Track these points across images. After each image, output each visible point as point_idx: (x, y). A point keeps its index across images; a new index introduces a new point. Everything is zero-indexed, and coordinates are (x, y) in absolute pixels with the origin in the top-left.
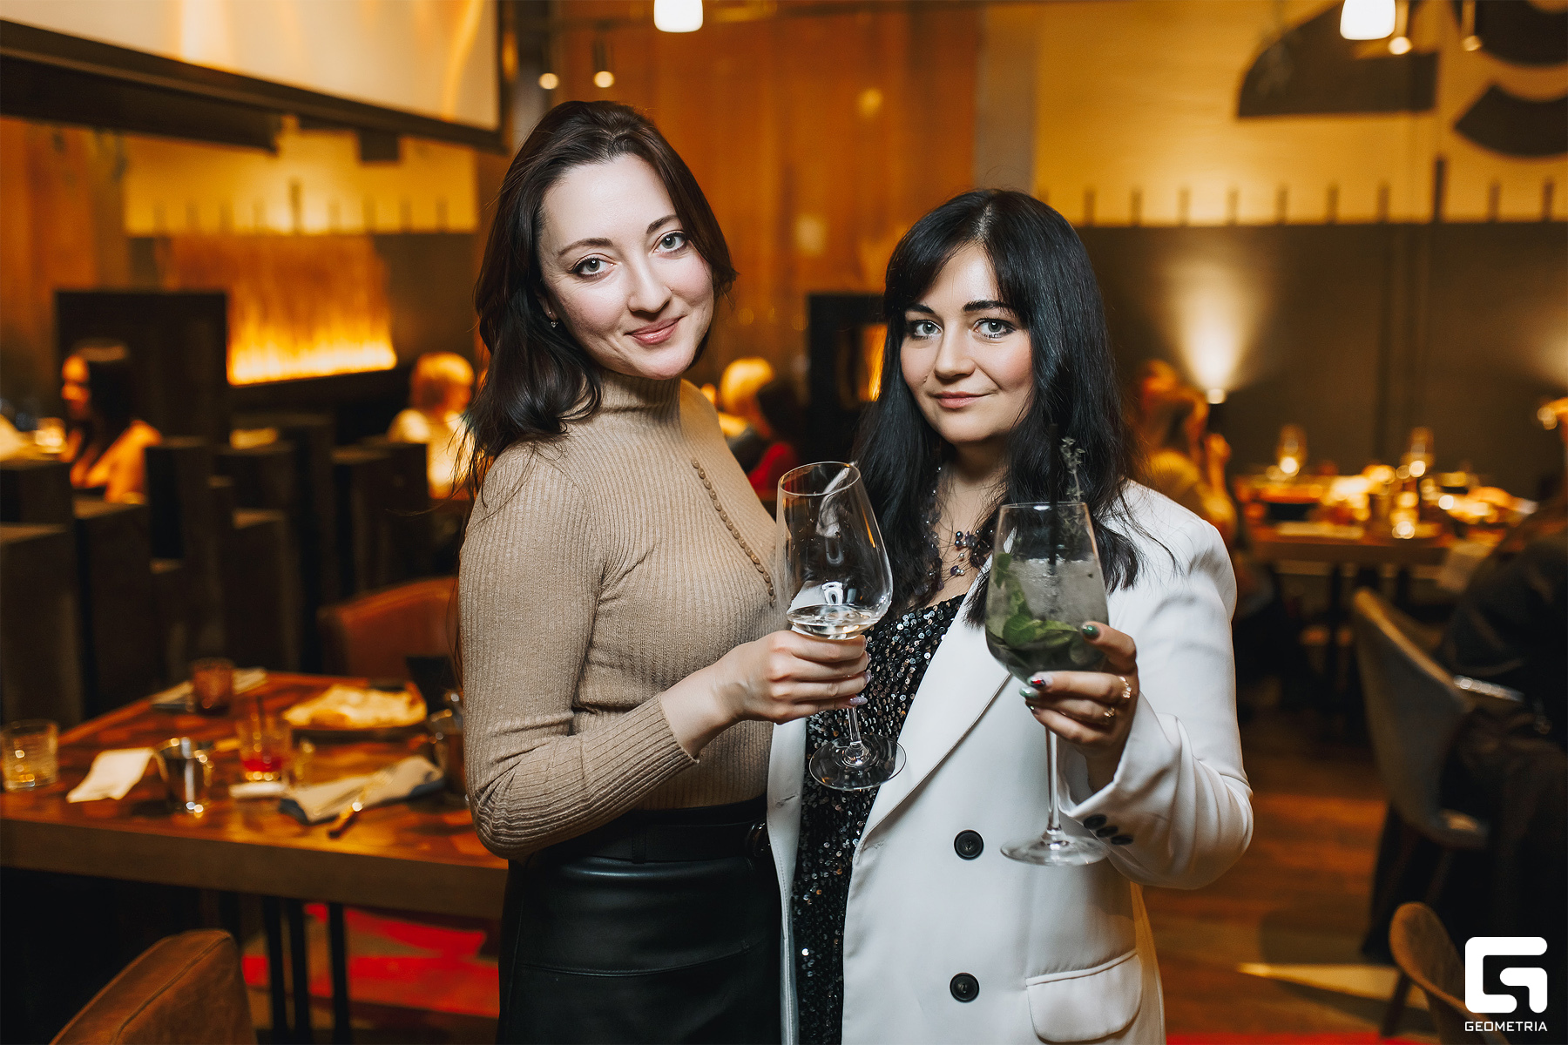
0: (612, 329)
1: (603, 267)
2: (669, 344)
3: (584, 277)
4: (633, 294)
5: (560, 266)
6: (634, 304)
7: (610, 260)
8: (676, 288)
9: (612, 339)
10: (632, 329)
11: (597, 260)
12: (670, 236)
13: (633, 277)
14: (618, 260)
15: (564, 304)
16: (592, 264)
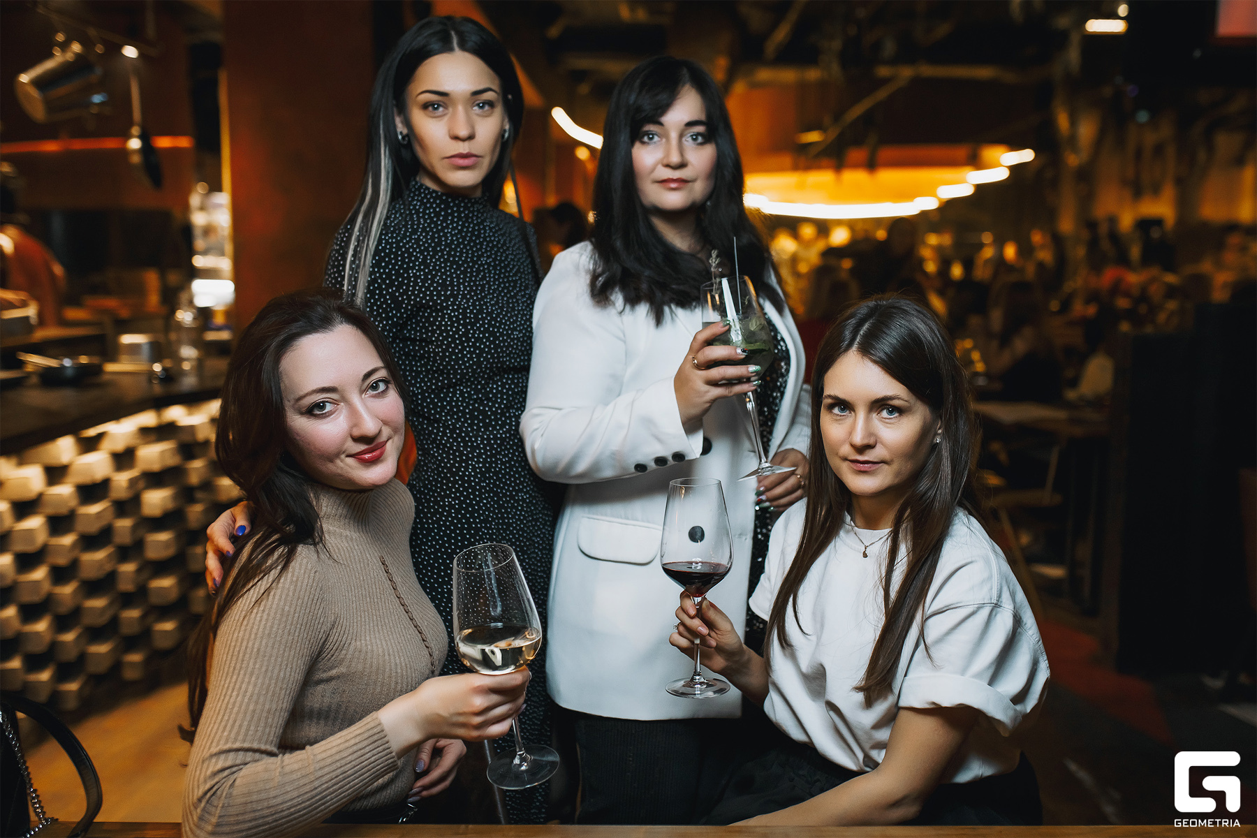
0: (337, 455)
1: (329, 407)
2: (382, 461)
3: (317, 416)
4: (355, 425)
5: (295, 409)
6: (356, 433)
7: (335, 402)
8: (384, 419)
9: (338, 462)
10: (354, 452)
11: (323, 402)
12: (376, 383)
13: (353, 412)
14: (341, 402)
15: (298, 438)
16: (320, 406)
